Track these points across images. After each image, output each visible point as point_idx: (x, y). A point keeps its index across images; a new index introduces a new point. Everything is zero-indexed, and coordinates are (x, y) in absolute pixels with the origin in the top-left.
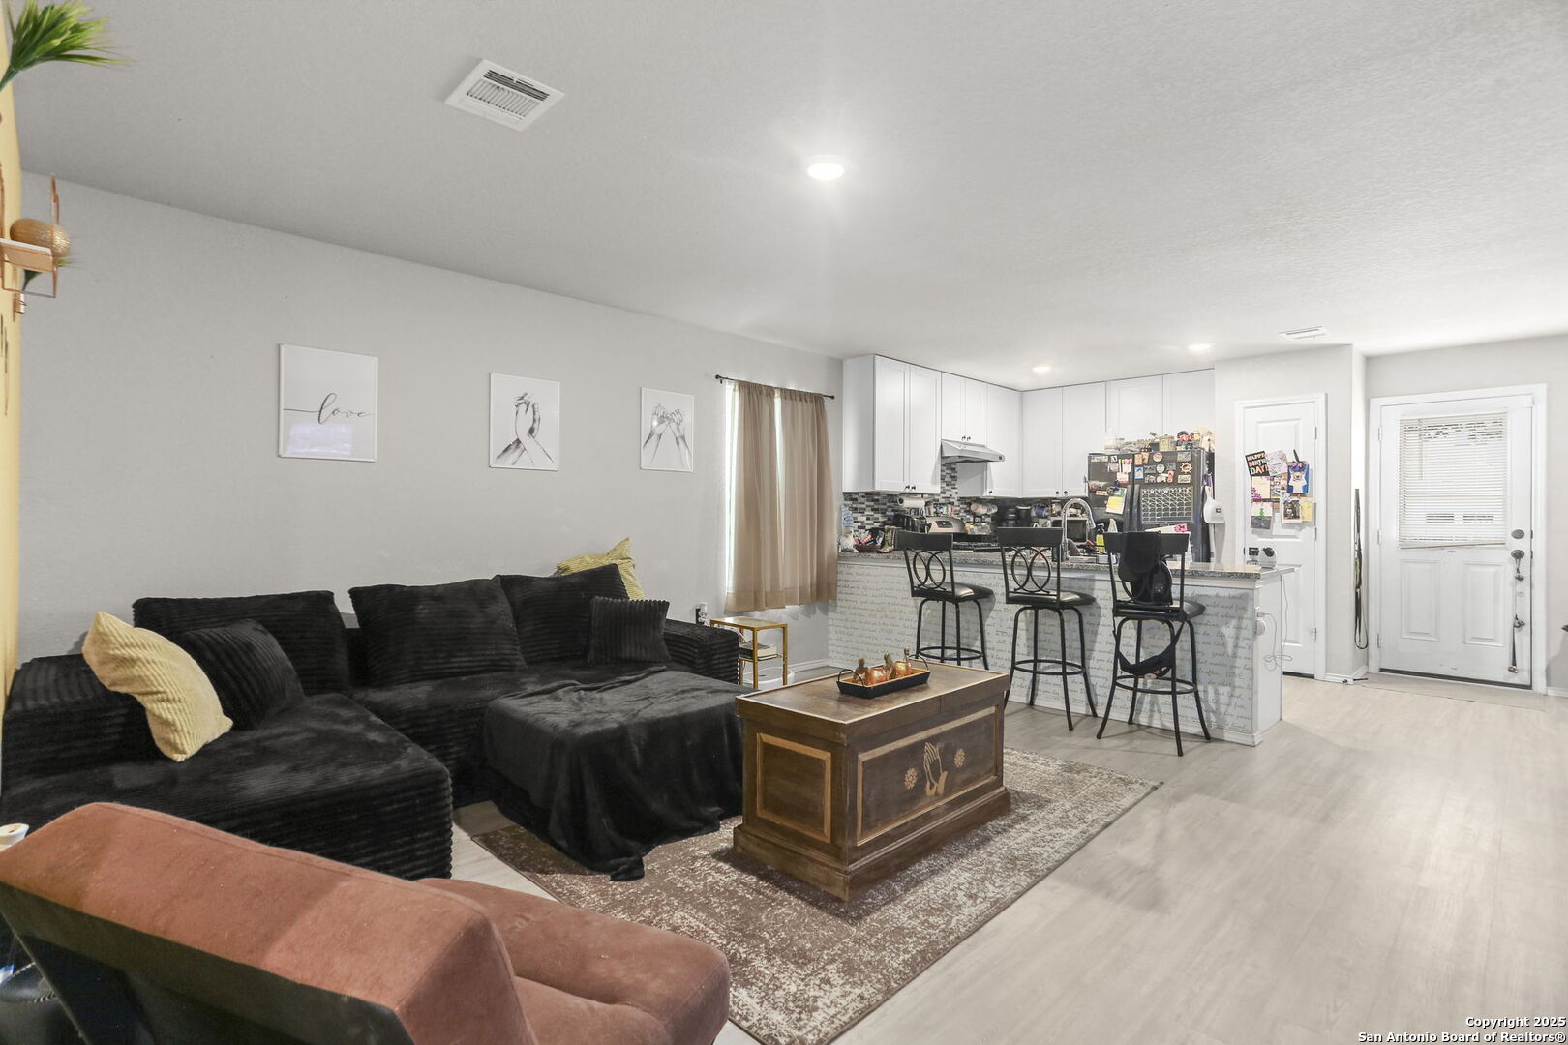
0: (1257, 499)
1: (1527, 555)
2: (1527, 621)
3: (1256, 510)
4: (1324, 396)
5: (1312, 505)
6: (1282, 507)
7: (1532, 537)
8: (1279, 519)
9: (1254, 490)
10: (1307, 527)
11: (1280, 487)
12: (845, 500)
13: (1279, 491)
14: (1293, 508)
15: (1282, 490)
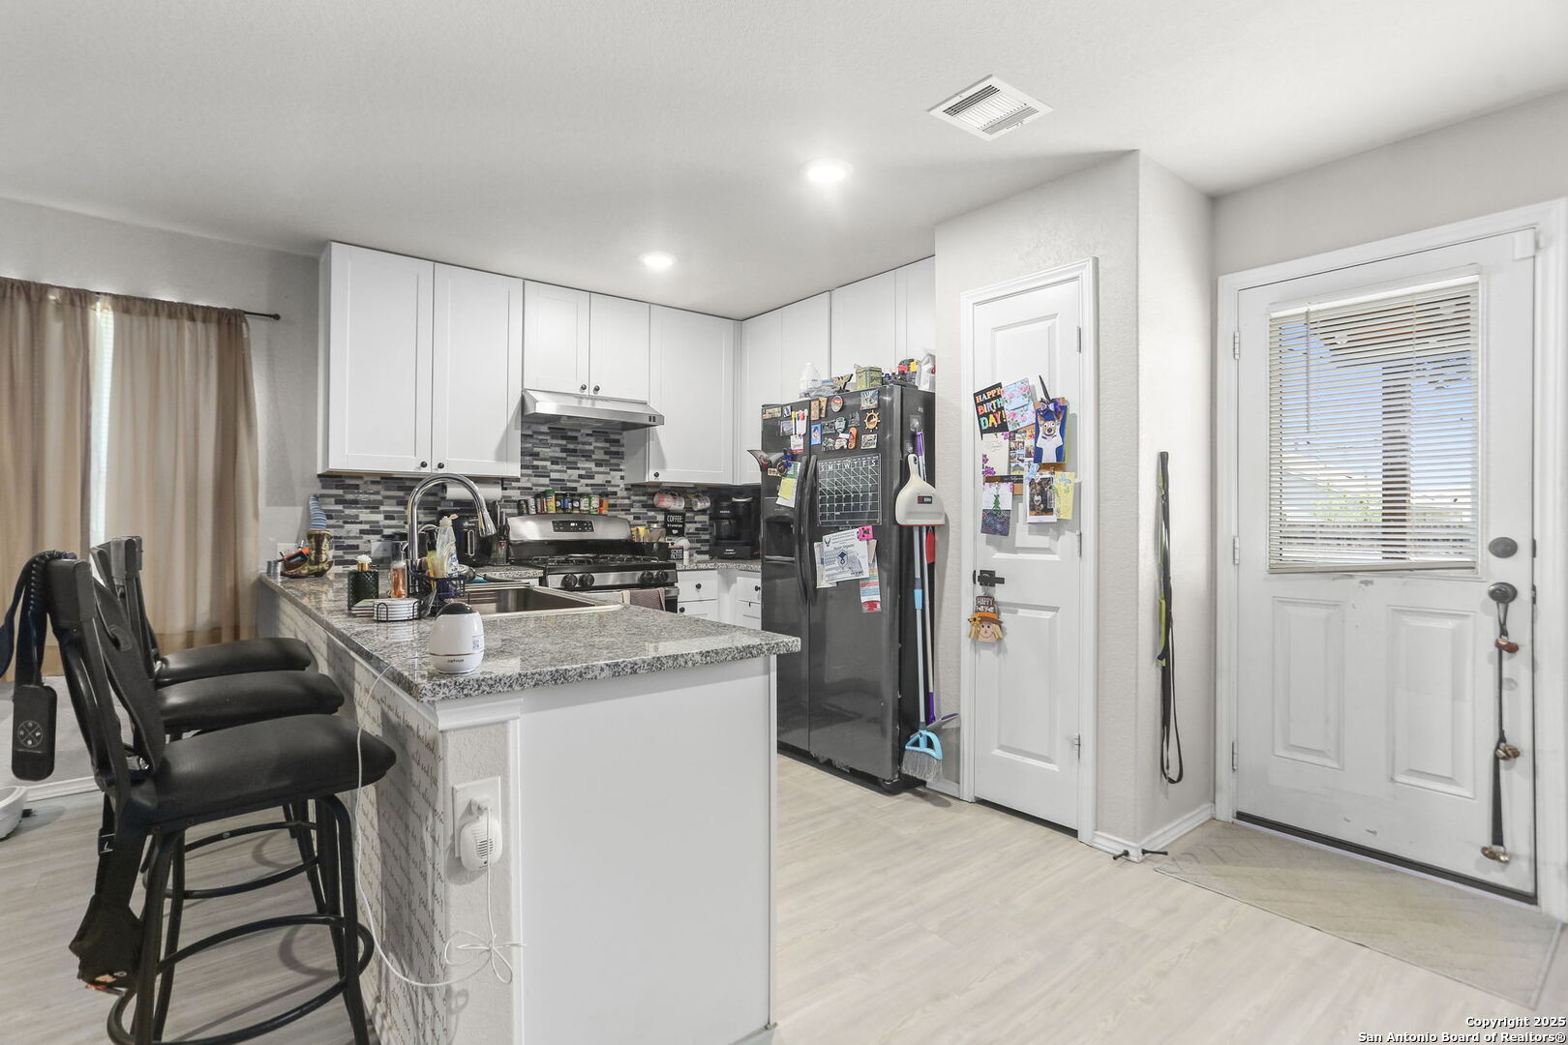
0: (991, 478)
1: (1524, 594)
2: (1522, 742)
3: (987, 496)
4: (1090, 263)
5: (1071, 486)
6: (1026, 489)
7: (1534, 555)
8: (1024, 519)
9: (985, 460)
10: (1067, 532)
11: (1024, 452)
12: (323, 487)
13: (1022, 461)
14: (1042, 493)
15: (1027, 457)
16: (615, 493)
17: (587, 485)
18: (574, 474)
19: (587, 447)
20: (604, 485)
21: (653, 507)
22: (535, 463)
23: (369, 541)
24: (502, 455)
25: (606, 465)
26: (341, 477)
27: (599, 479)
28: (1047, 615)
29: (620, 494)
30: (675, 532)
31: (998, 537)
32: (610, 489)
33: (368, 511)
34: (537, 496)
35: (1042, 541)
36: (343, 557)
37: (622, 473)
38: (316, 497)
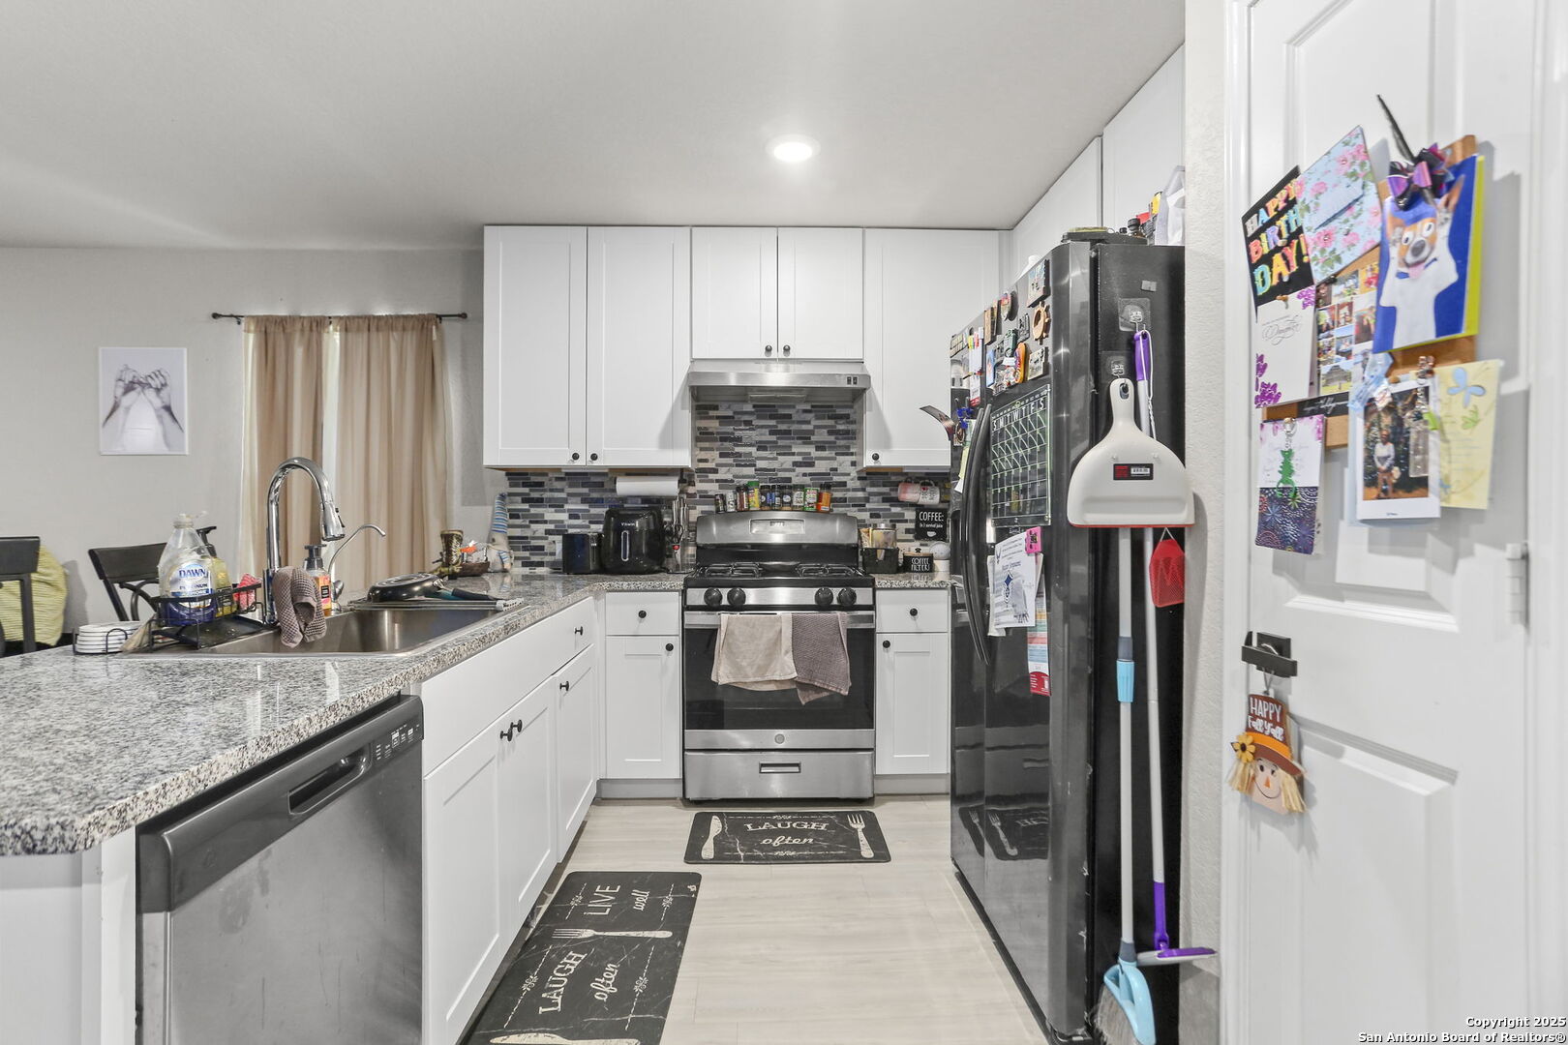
0: (1278, 412)
9: (1261, 367)
10: (1479, 548)
11: (1351, 330)
12: (511, 486)
13: (1347, 354)
14: (1398, 436)
15: (1359, 340)
16: (844, 484)
17: (805, 475)
18: (787, 461)
19: (804, 427)
20: (829, 474)
21: (895, 501)
22: (737, 449)
23: (554, 542)
24: (667, 441)
25: (831, 448)
26: (527, 474)
27: (821, 467)
28: (1422, 785)
29: (850, 484)
30: (931, 534)
31: (1289, 554)
32: (836, 479)
33: (553, 510)
34: (738, 489)
35: (1406, 570)
36: (529, 558)
37: (853, 458)
38: (502, 497)
